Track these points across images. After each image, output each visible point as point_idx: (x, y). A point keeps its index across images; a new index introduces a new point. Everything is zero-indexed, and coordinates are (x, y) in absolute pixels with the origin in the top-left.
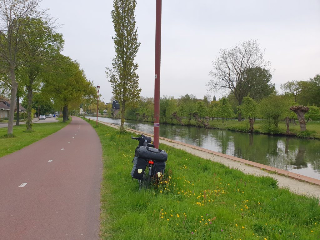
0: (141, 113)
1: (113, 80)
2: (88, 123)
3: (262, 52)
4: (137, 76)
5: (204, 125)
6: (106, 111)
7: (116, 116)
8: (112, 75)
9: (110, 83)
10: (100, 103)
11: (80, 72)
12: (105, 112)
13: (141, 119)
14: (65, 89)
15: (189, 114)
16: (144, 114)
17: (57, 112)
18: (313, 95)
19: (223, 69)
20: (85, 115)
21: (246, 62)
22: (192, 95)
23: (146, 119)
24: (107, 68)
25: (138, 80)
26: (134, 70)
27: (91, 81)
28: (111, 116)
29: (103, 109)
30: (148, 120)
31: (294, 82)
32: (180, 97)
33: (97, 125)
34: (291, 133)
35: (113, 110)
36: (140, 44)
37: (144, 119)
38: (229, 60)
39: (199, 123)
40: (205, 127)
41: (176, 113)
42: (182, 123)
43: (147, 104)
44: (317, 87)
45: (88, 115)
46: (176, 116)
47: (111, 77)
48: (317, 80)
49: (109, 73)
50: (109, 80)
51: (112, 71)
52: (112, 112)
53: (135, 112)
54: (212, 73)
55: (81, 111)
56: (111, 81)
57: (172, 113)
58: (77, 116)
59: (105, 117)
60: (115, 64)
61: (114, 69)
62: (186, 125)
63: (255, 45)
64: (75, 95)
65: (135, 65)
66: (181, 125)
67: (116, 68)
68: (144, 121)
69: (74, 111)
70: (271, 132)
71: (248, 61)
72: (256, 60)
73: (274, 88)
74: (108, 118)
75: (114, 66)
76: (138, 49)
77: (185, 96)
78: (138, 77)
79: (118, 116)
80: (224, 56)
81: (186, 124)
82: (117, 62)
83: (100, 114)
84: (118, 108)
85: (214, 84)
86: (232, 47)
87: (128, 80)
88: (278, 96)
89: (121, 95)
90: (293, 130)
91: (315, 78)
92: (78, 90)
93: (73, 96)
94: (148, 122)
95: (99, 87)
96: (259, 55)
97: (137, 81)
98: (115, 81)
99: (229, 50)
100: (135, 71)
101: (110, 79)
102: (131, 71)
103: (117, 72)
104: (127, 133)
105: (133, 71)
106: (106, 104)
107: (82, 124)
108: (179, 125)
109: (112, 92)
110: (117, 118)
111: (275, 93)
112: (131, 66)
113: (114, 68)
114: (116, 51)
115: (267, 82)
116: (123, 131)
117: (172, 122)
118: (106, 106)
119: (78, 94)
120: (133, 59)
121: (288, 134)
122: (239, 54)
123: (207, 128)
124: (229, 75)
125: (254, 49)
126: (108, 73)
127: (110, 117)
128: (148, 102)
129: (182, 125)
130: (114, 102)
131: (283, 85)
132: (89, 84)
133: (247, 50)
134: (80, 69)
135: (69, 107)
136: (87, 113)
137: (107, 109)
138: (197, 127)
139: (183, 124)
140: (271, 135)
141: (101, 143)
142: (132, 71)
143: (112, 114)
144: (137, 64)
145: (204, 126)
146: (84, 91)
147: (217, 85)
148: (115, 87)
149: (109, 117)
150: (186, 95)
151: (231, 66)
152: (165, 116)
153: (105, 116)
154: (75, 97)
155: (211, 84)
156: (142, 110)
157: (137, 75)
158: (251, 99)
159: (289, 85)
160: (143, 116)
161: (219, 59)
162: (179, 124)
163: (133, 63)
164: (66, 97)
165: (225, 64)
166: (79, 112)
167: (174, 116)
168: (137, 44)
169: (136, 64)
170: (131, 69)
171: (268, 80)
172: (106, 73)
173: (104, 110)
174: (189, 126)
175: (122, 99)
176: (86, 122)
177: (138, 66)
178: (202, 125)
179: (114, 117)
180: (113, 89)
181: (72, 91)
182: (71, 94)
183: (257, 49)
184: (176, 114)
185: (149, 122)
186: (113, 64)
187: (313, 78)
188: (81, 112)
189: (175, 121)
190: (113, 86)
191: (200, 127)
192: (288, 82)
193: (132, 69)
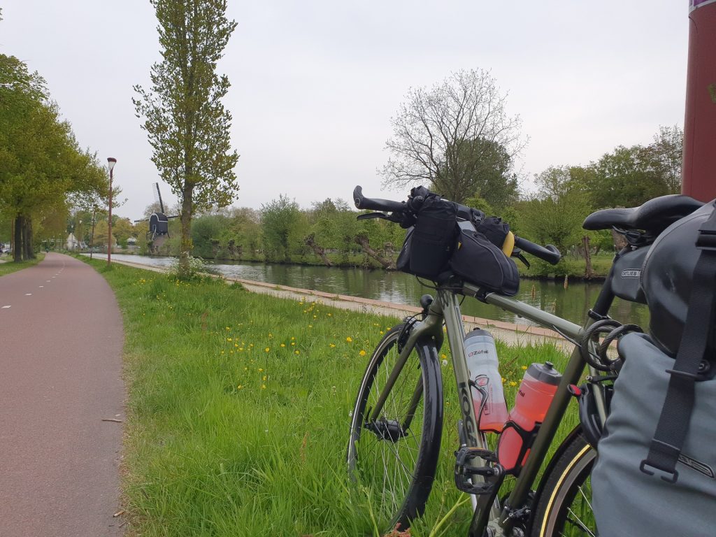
0: (223, 241)
1: (155, 126)
2: (86, 264)
3: (502, 97)
4: (227, 115)
5: (382, 262)
6: (134, 240)
7: (159, 250)
8: (151, 109)
9: (147, 132)
10: (118, 220)
11: (59, 127)
12: (132, 243)
13: (224, 254)
14: (16, 172)
15: (345, 240)
16: (232, 243)
17: (7, 244)
18: (600, 198)
19: (416, 136)
20: (83, 251)
21: (466, 118)
22: (340, 201)
23: (237, 254)
24: (137, 88)
25: (229, 126)
26: (218, 95)
27: (92, 153)
28: (148, 251)
29: (126, 235)
30: (242, 258)
31: (562, 169)
32: (313, 204)
33: (108, 267)
34: (596, 275)
35: (151, 237)
36: (235, 26)
37: (233, 253)
38: (430, 114)
39: (371, 259)
40: (383, 269)
41: (312, 236)
42: (329, 261)
43: (236, 222)
44: (607, 179)
45: (89, 250)
46: (313, 245)
47: (148, 116)
48: (605, 166)
49: (144, 103)
50: (144, 124)
51: (153, 98)
52: (150, 241)
53: (207, 238)
54: (392, 146)
55: (71, 240)
56: (148, 126)
57: (302, 237)
58: (60, 252)
59: (132, 254)
60: (160, 79)
61: (157, 93)
62: (337, 266)
63: (485, 81)
64: (45, 187)
65: (220, 80)
66: (325, 265)
67: (164, 92)
68: (233, 260)
69: (52, 241)
70: (549, 272)
71: (471, 117)
72: (489, 115)
73: (514, 184)
74: (140, 255)
75: (157, 83)
76: (227, 39)
77: (326, 203)
78: (230, 118)
79: (166, 250)
80: (418, 105)
81: (339, 262)
82: (165, 75)
83: (118, 247)
84: (164, 233)
85: (396, 171)
86: (435, 85)
87: (199, 126)
88: (523, 203)
89: (180, 168)
90: (597, 267)
91: (601, 162)
92: (54, 176)
93: (41, 190)
94: (241, 260)
95: (114, 160)
96: (495, 102)
97: (225, 128)
98: (162, 128)
99: (429, 91)
100: (220, 99)
101: (144, 119)
102: (207, 99)
103: (166, 103)
104: (200, 280)
105: (213, 100)
106: (134, 224)
107: (68, 266)
108: (321, 265)
109: (152, 159)
110: (162, 254)
111: (517, 194)
112: (210, 84)
113: (156, 90)
114: (161, 40)
115: (501, 171)
116: (188, 273)
117: (304, 259)
118: (133, 227)
119: (56, 184)
120: (214, 66)
121: (589, 276)
122: (451, 101)
123: (389, 270)
124: (431, 149)
125: (484, 89)
126: (139, 104)
127: (145, 255)
128: (237, 217)
129: (329, 266)
130: (153, 218)
131: (539, 175)
132: (86, 160)
133: (469, 92)
134: (60, 120)
135: (37, 226)
136: (86, 246)
137: (135, 235)
138: (363, 268)
139: (331, 264)
140: (550, 280)
141: (121, 306)
142: (210, 99)
143: (150, 245)
144: (225, 80)
145: (381, 265)
146: (74, 178)
147: (402, 173)
148: (160, 145)
149: (141, 252)
150: (327, 201)
151: (434, 129)
152: (286, 246)
153: (132, 251)
154: (47, 192)
155: (389, 170)
156: (225, 233)
157: (224, 111)
158: (483, 201)
159: (553, 176)
160: (229, 248)
161: (407, 112)
162: (319, 264)
163: (215, 76)
164: (19, 192)
165: (420, 125)
166: (65, 242)
167: (309, 243)
168: (224, 23)
169: (223, 78)
170: (207, 93)
171: (503, 168)
172: (134, 101)
173: (129, 237)
174: (344, 266)
175: (183, 181)
176: (82, 263)
177: (230, 85)
178: (377, 264)
179: (156, 252)
180: (155, 150)
181: (39, 177)
182: (36, 185)
183: (491, 90)
184: (313, 239)
185: (245, 261)
186: (155, 80)
187: (597, 162)
188: (70, 245)
189: (311, 257)
190: (154, 142)
191: (372, 268)
192: (550, 169)
193: (212, 93)
